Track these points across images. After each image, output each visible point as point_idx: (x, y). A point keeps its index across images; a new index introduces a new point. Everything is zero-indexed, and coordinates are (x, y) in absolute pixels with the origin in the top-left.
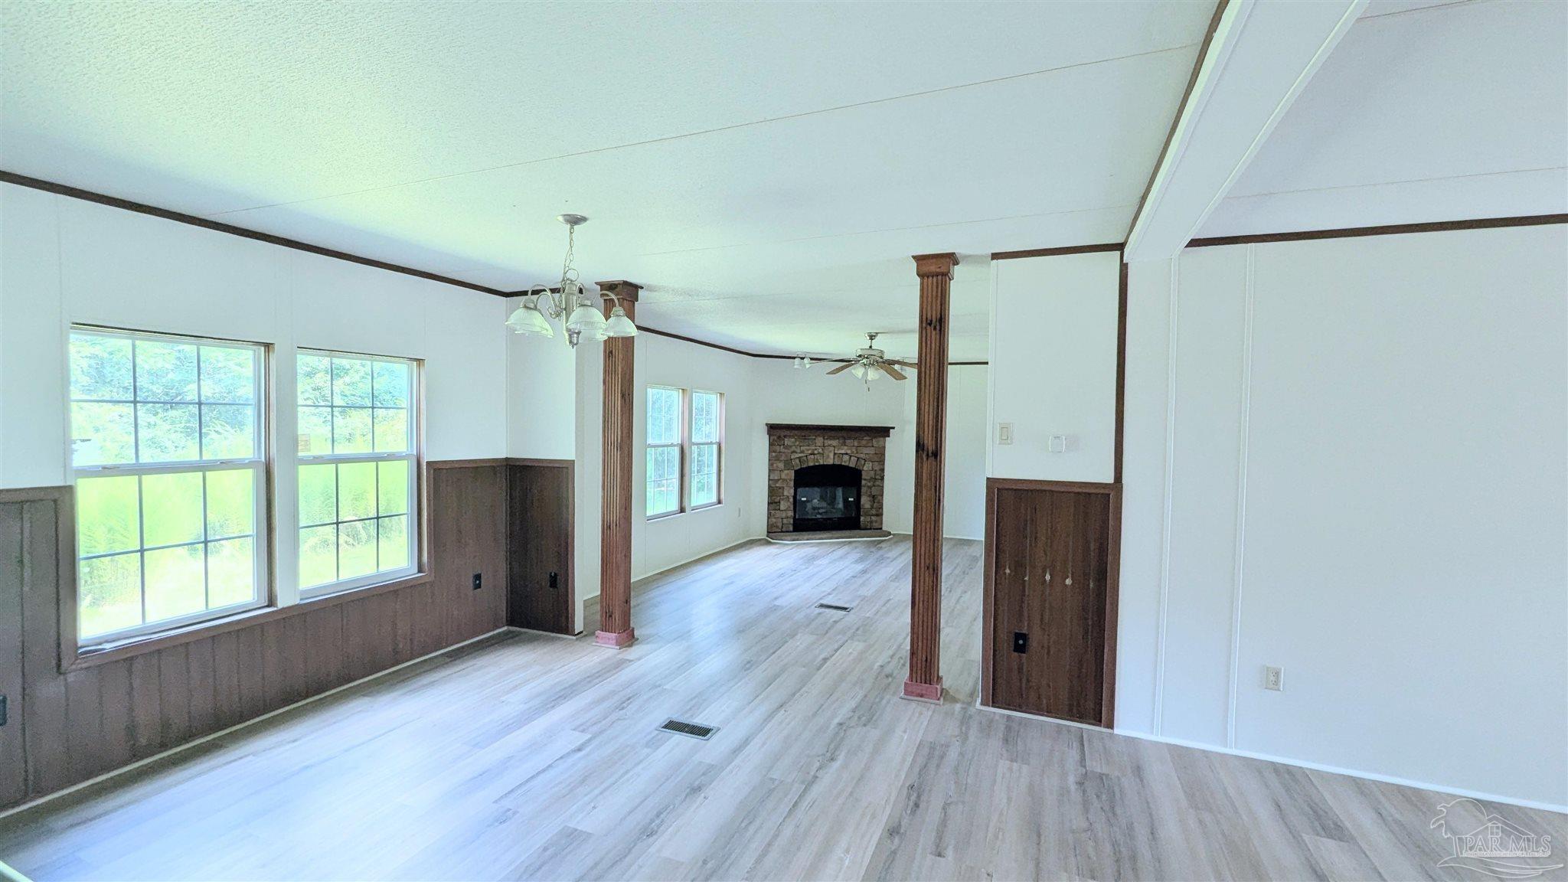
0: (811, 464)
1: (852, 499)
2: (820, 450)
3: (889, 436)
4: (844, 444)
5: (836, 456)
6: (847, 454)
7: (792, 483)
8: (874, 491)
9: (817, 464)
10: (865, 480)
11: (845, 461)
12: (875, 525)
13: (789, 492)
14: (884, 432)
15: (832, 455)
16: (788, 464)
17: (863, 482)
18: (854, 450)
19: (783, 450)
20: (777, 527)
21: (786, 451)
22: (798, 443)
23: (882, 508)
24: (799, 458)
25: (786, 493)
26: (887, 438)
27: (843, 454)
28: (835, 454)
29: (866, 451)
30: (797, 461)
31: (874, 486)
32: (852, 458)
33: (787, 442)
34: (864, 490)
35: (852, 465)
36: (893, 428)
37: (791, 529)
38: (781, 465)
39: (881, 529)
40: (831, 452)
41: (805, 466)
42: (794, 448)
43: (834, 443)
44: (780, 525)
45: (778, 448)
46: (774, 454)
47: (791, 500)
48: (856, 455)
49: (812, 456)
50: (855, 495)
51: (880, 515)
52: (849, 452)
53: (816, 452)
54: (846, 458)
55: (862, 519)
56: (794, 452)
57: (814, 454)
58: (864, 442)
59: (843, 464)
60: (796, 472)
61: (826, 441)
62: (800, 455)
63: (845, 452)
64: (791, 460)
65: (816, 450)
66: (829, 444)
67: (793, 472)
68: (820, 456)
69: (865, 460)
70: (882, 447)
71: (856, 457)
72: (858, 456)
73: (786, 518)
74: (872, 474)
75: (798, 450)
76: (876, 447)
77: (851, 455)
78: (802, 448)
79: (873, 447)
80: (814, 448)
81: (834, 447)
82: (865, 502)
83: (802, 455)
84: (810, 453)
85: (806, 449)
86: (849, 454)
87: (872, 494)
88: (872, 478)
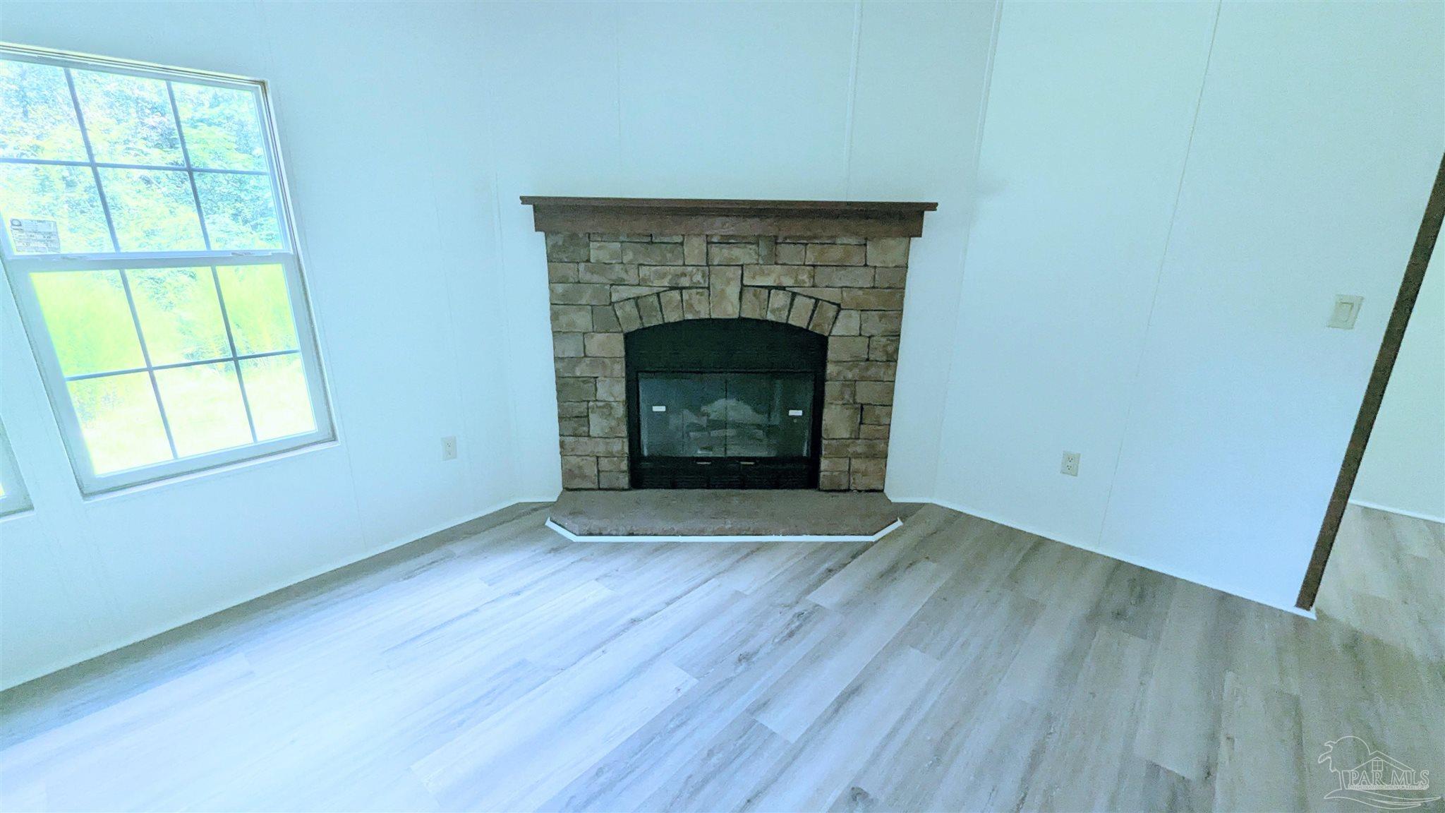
0: (672, 317)
1: (799, 413)
2: (698, 278)
3: (920, 236)
4: (773, 259)
5: (748, 295)
6: (783, 288)
7: (619, 369)
8: (865, 393)
9: (689, 317)
10: (837, 362)
11: (776, 309)
12: (861, 482)
13: (613, 390)
14: (904, 219)
15: (733, 291)
16: (604, 314)
17: (831, 369)
18: (804, 277)
19: (587, 277)
20: (584, 477)
21: (595, 278)
22: (629, 257)
23: (886, 439)
24: (636, 299)
25: (602, 393)
26: (914, 240)
27: (769, 288)
28: (743, 286)
29: (841, 278)
30: (630, 308)
31: (863, 379)
32: (798, 300)
33: (597, 252)
34: (831, 389)
35: (799, 319)
36: (932, 207)
37: (624, 481)
38: (582, 320)
39: (882, 491)
40: (728, 282)
41: (654, 322)
42: (618, 271)
43: (746, 254)
44: (591, 471)
45: (569, 270)
46: (560, 288)
47: (620, 411)
48: (810, 292)
49: (676, 294)
50: (808, 404)
51: (878, 455)
52: (787, 281)
53: (685, 282)
54: (779, 299)
55: (824, 464)
56: (620, 282)
57: (681, 289)
58: (835, 254)
59: (770, 317)
60: (628, 337)
61: (714, 250)
62: (637, 291)
63: (775, 281)
64: (611, 304)
65: (684, 275)
66: (726, 255)
67: (621, 337)
68: (697, 293)
69: (839, 305)
70: (896, 267)
71: (810, 297)
72: (816, 293)
73: (610, 455)
74: (860, 346)
75: (632, 277)
76: (875, 267)
77: (796, 290)
78: (644, 271)
79: (866, 265)
80: (680, 270)
81: (742, 266)
82: (835, 420)
83: (643, 291)
84: (667, 284)
85: (656, 272)
86: (787, 289)
87: (855, 403)
88: (857, 360)
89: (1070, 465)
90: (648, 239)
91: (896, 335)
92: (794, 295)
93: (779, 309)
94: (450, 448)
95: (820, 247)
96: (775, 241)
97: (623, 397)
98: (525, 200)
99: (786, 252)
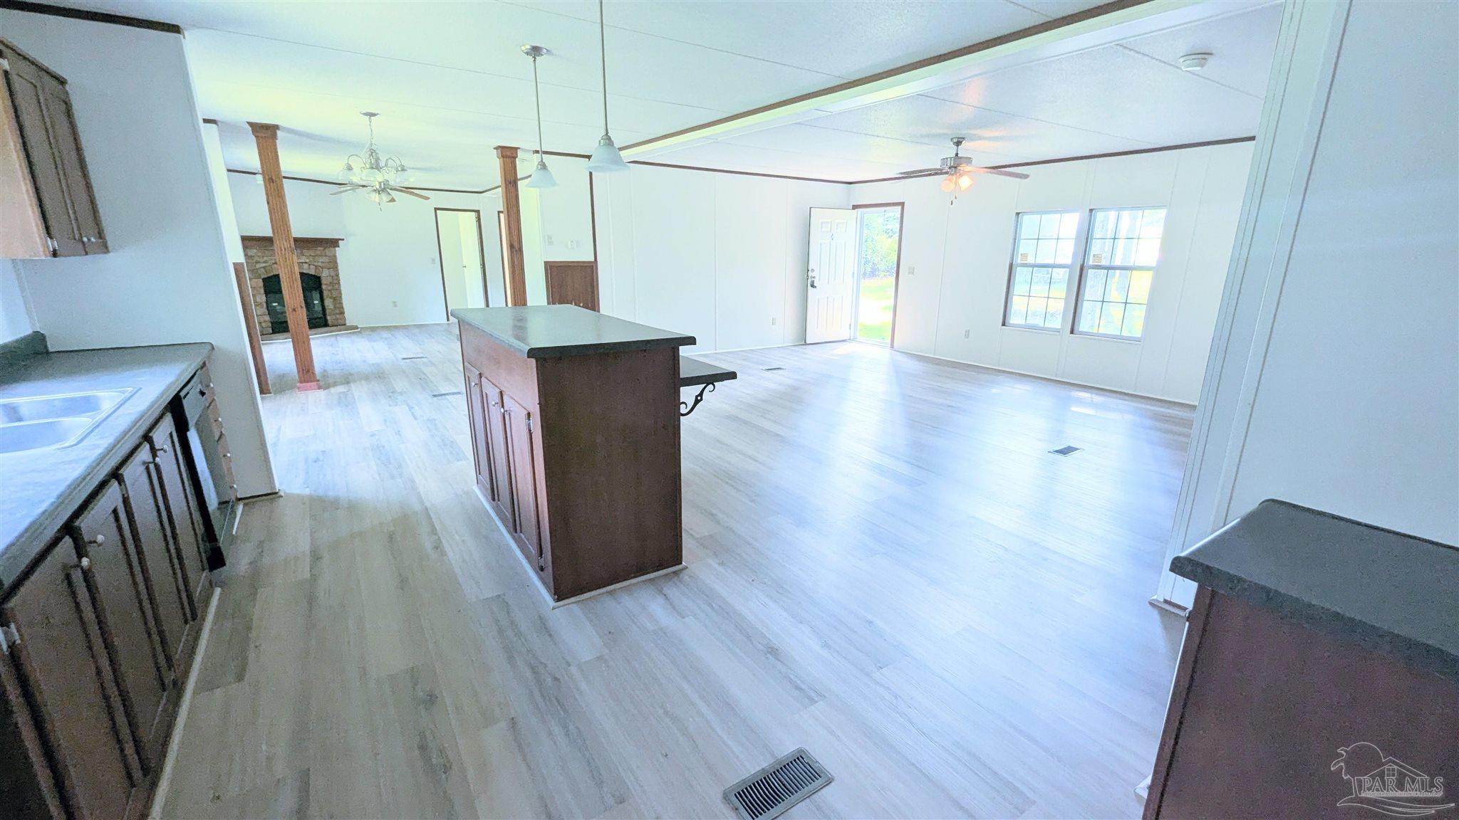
1: (318, 302)
3: (338, 247)
4: (304, 254)
6: (306, 263)
7: (262, 291)
8: (335, 294)
10: (326, 284)
11: (307, 269)
12: (340, 321)
13: (261, 299)
14: (334, 243)
16: (255, 273)
17: (324, 287)
18: (311, 259)
22: (260, 254)
23: (343, 307)
24: (264, 267)
25: (258, 300)
26: (337, 249)
27: (302, 263)
29: (321, 259)
30: (262, 270)
31: (332, 289)
33: (255, 252)
34: (325, 293)
35: (312, 272)
37: (270, 331)
39: (345, 325)
41: (271, 275)
42: (257, 259)
44: (259, 328)
47: (265, 306)
48: (314, 263)
50: (320, 299)
51: (342, 313)
52: (307, 261)
54: (307, 266)
55: (328, 318)
56: (258, 262)
58: (318, 252)
59: (305, 272)
60: (264, 280)
62: (264, 265)
64: (256, 269)
67: (261, 280)
69: (321, 267)
72: (316, 264)
73: (265, 321)
74: (330, 279)
76: (329, 257)
77: (310, 263)
78: (265, 258)
79: (326, 256)
82: (328, 303)
84: (273, 262)
87: (332, 297)
88: (331, 283)
89: (395, 304)
90: (265, 248)
91: (337, 275)
92: (311, 265)
95: (313, 251)
96: (301, 249)
97: (265, 301)
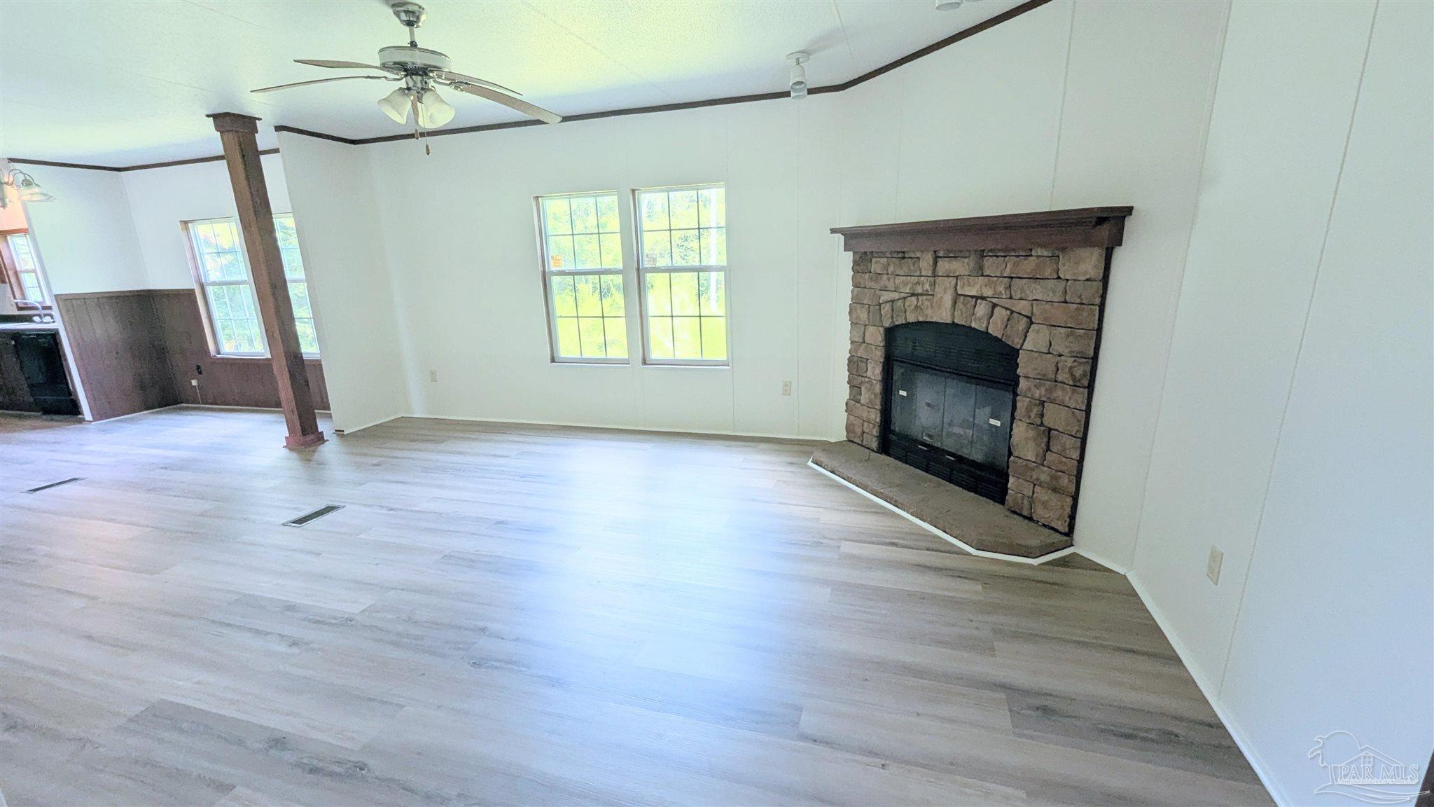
0: (911, 318)
1: (998, 423)
2: (927, 287)
4: (980, 271)
5: (959, 303)
6: (983, 298)
7: (880, 355)
8: (1052, 417)
9: (921, 319)
10: (1027, 378)
11: (978, 318)
13: (876, 371)
15: (948, 300)
16: (876, 312)
17: (1022, 384)
18: (1001, 289)
19: (869, 284)
20: (856, 433)
21: (872, 284)
22: (891, 269)
23: (1073, 475)
24: (892, 302)
25: (871, 372)
27: (975, 298)
28: (957, 296)
29: (1037, 291)
30: (888, 309)
31: (1050, 400)
32: (997, 310)
33: (875, 266)
34: (1020, 404)
35: (995, 328)
38: (863, 315)
39: (1065, 533)
40: (947, 291)
41: (901, 321)
42: (884, 280)
43: (960, 266)
44: (859, 430)
45: (861, 279)
46: (856, 291)
47: (877, 388)
49: (914, 299)
50: (1004, 415)
52: (988, 292)
53: (919, 290)
54: (982, 309)
56: (885, 289)
57: (917, 295)
58: (1028, 265)
59: (973, 325)
60: (885, 331)
61: (939, 263)
62: (892, 296)
63: (977, 291)
64: (880, 305)
65: (918, 283)
66: (947, 267)
67: (882, 331)
68: (926, 299)
69: (1029, 318)
70: (1087, 280)
71: (1007, 309)
72: (1007, 303)
73: (870, 422)
74: (1047, 364)
75: (891, 286)
76: (1067, 280)
77: (995, 300)
78: (898, 280)
79: (1059, 278)
80: (915, 279)
81: (957, 277)
82: (1023, 438)
83: (896, 296)
84: (908, 291)
85: (903, 282)
86: (988, 299)
87: (1042, 424)
88: (1044, 378)
89: (1214, 566)
90: (901, 255)
92: (995, 305)
93: (980, 319)
94: (787, 389)
95: (1015, 258)
96: (982, 255)
97: (880, 378)
98: (833, 231)
99: (990, 265)
